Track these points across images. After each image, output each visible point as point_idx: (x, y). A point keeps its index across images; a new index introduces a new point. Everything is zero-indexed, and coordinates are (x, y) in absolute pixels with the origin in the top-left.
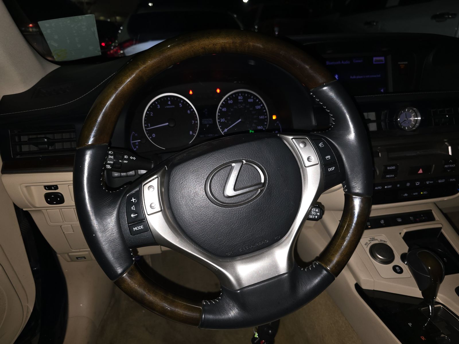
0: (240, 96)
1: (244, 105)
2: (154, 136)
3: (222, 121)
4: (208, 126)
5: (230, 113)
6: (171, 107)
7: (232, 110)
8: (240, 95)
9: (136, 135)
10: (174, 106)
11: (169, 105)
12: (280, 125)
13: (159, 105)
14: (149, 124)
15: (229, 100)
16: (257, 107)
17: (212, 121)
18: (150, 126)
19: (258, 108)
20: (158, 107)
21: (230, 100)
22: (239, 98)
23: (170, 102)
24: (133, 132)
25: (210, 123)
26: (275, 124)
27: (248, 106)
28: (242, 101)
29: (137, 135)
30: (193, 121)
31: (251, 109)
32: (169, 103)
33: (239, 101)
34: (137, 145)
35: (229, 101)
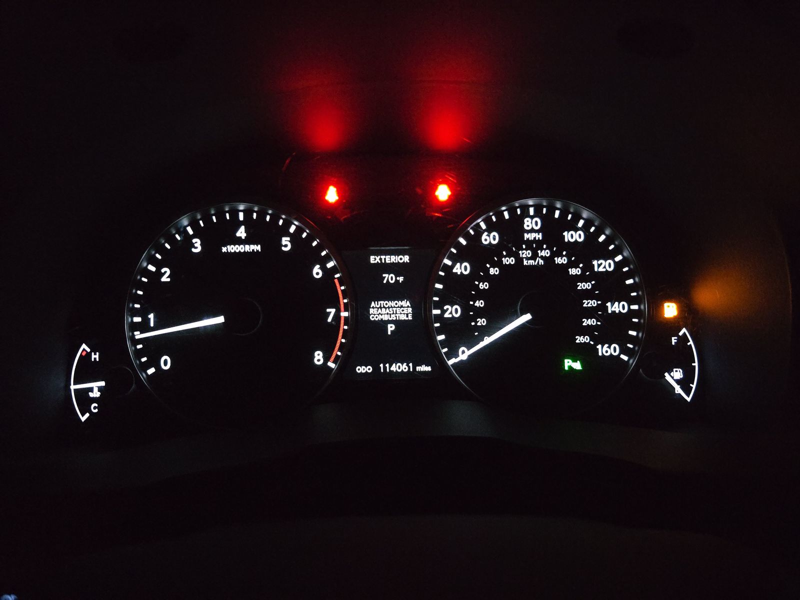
0: (532, 217)
1: (546, 253)
2: (166, 363)
3: (447, 315)
4: (391, 328)
5: (484, 286)
6: (249, 248)
7: (494, 271)
8: (532, 211)
9: (95, 357)
10: (258, 248)
11: (239, 241)
12: (691, 343)
13: (197, 242)
14: (151, 316)
15: (485, 231)
16: (599, 266)
17: (410, 310)
18: (152, 325)
19: (601, 269)
20: (193, 246)
21: (489, 230)
22: (528, 223)
23: (243, 228)
24: (84, 346)
25: (403, 317)
26: (674, 340)
27: (561, 261)
28: (539, 236)
29: (97, 357)
30: (332, 311)
31: (574, 271)
32: (241, 233)
33: (526, 236)
34: (94, 400)
35: (484, 236)
